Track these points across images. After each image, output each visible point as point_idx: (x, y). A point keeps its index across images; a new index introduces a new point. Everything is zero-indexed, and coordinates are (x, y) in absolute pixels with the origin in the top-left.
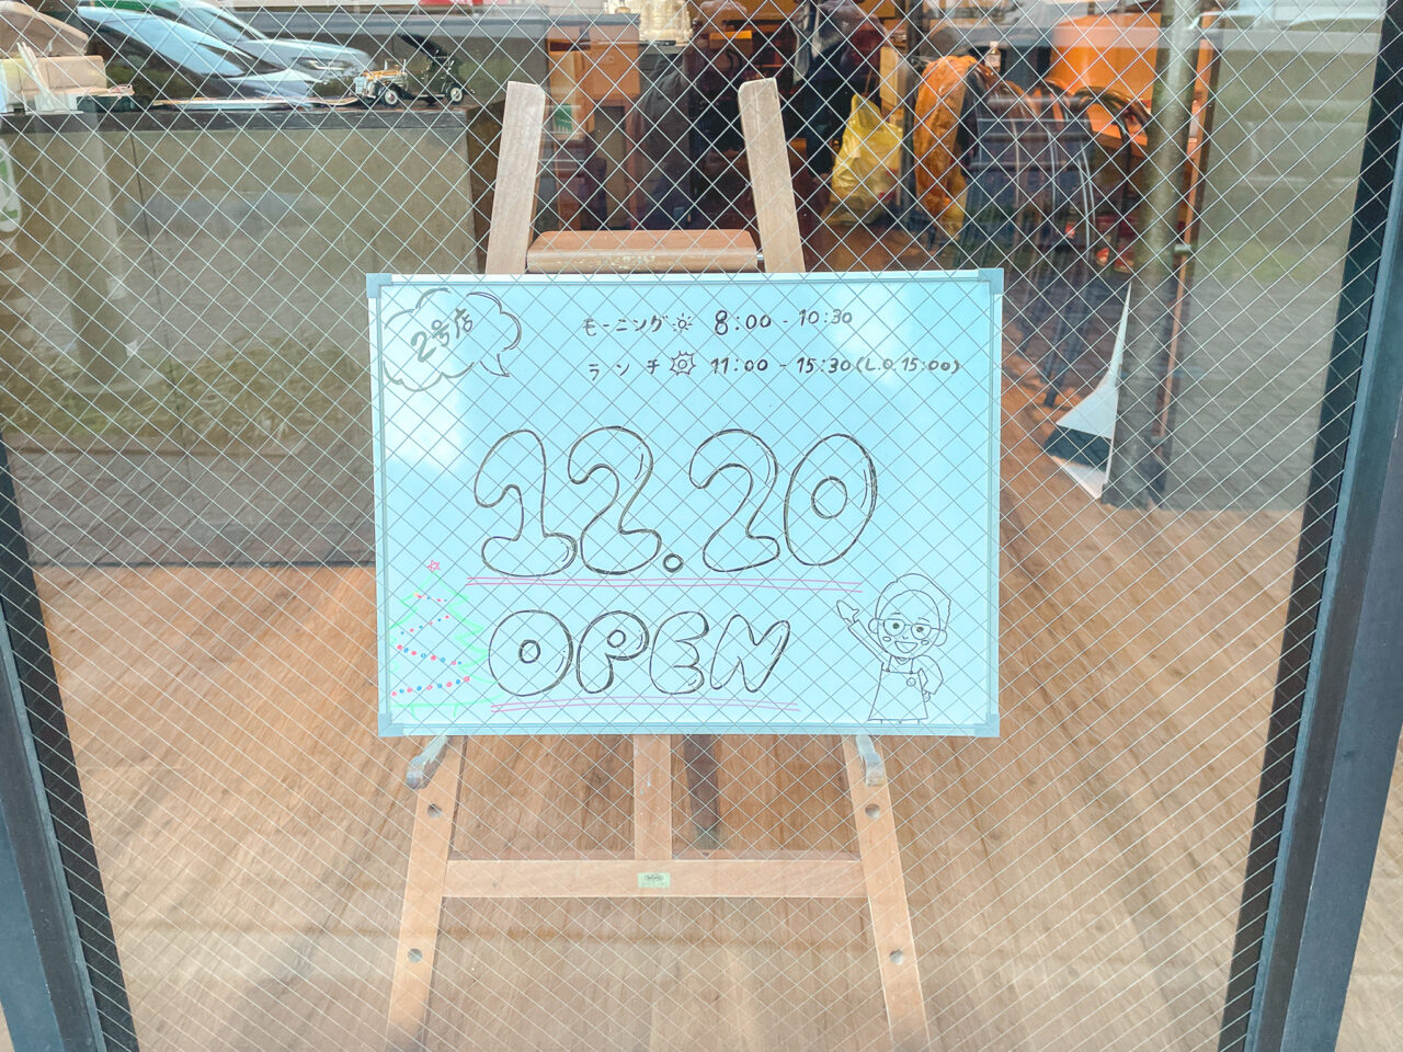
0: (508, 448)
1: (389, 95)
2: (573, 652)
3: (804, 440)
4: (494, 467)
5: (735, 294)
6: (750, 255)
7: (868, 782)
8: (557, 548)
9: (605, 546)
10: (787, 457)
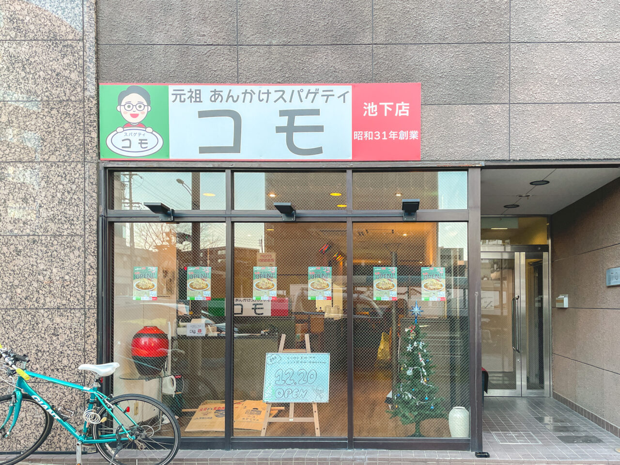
0: (279, 371)
1: (267, 334)
2: (284, 394)
3: (309, 370)
4: (277, 373)
5: (304, 355)
6: (305, 351)
7: (315, 408)
8: (284, 382)
9: (288, 382)
10: (308, 372)
